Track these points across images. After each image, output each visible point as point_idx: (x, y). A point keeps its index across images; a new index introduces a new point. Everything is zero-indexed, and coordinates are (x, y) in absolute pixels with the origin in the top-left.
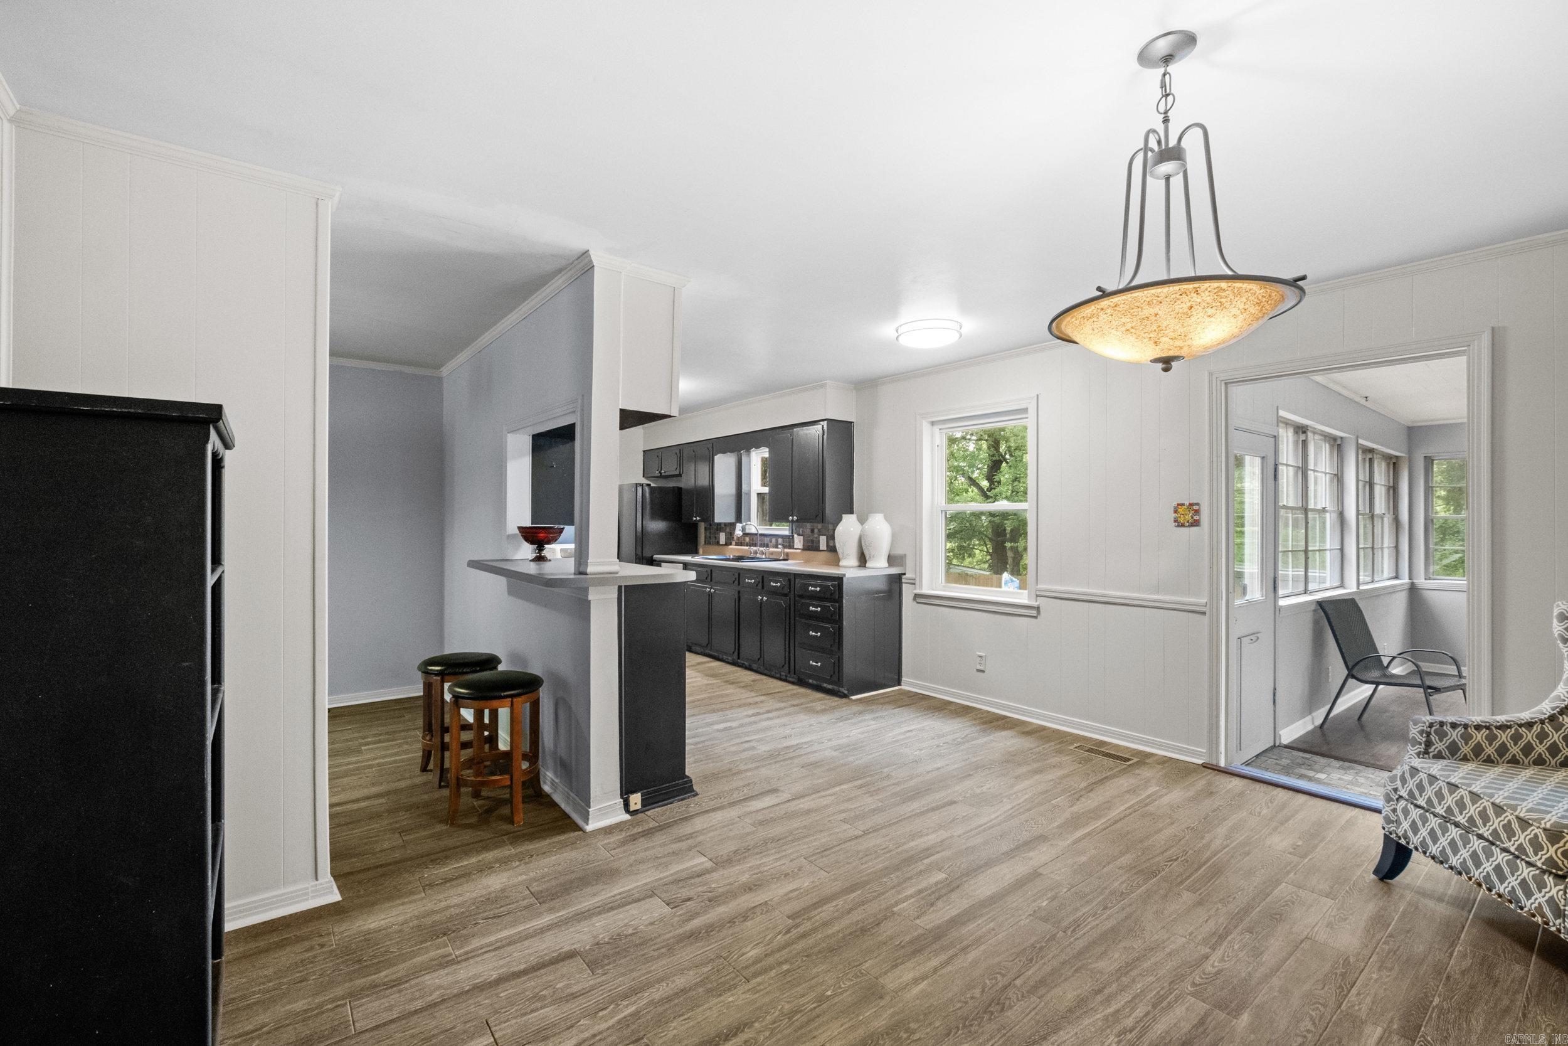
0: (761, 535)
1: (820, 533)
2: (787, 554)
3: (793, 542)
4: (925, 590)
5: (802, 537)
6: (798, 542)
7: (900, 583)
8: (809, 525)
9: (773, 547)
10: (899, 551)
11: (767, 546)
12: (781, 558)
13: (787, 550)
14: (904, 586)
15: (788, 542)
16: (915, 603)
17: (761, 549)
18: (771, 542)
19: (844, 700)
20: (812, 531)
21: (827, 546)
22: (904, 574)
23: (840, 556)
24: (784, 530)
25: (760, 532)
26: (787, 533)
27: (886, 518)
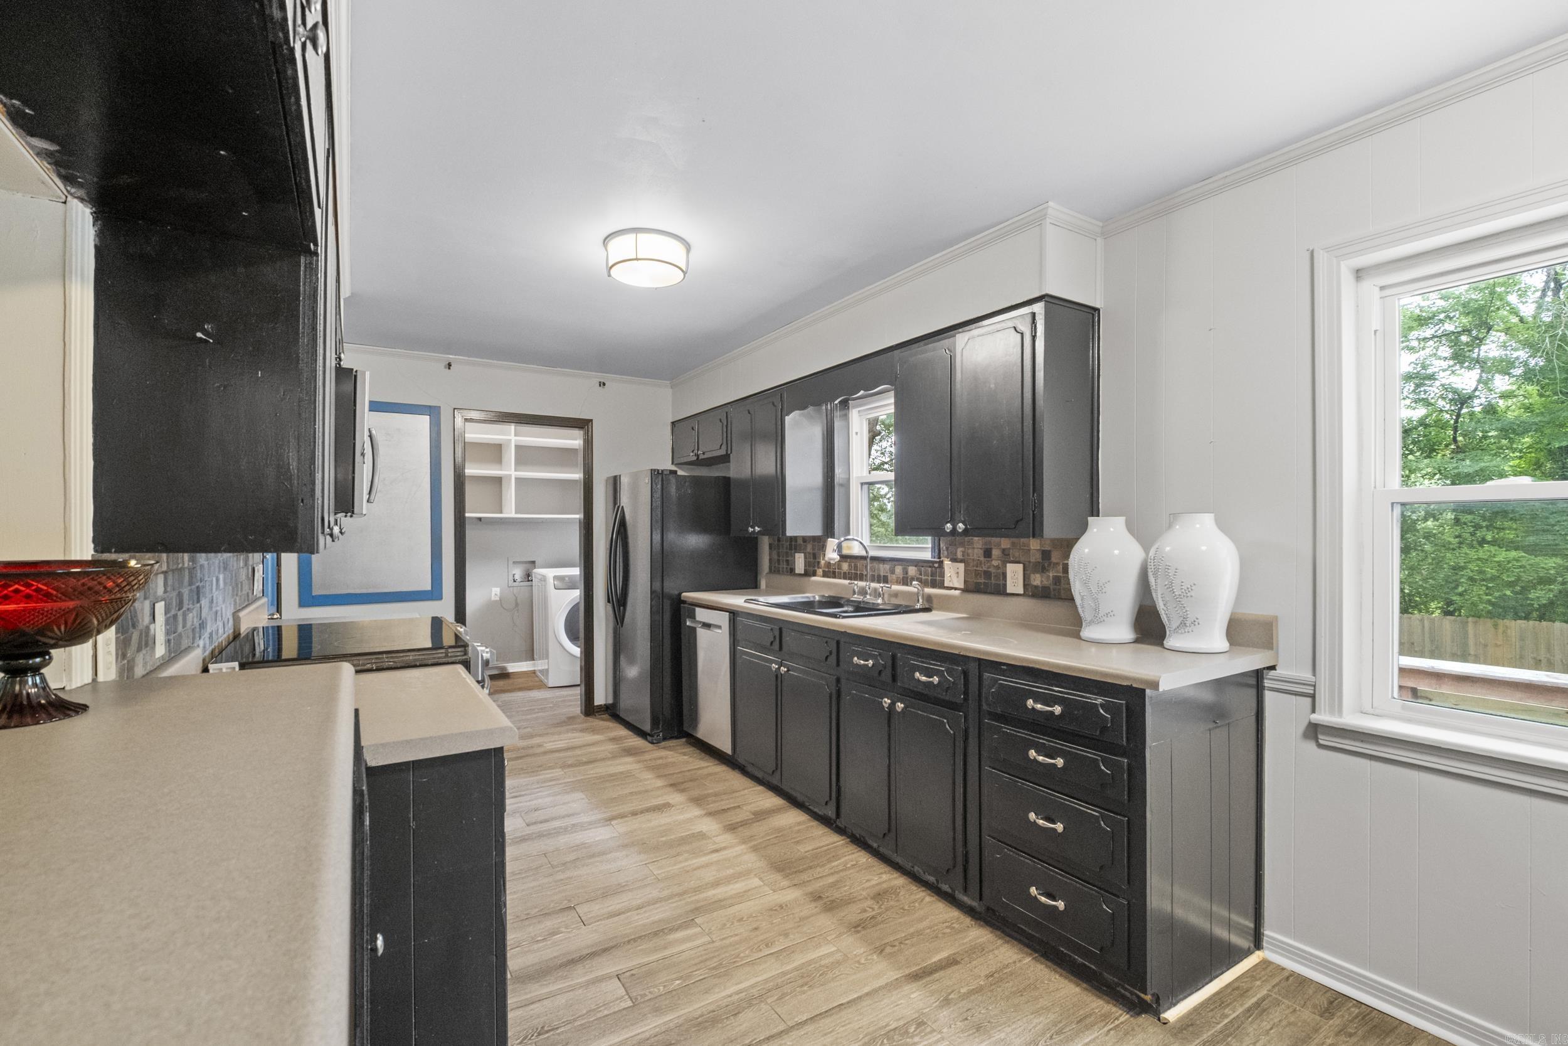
0: (874, 559)
1: (1007, 557)
2: (929, 598)
3: (942, 575)
4: (1350, 719)
5: (962, 566)
6: (954, 574)
7: (1259, 689)
8: (978, 542)
9: (898, 582)
10: (1256, 609)
11: (885, 580)
12: (918, 606)
13: (929, 590)
14: (1268, 696)
15: (932, 574)
16: (1311, 746)
17: (874, 585)
18: (893, 572)
19: (1144, 1019)
20: (988, 553)
21: (1025, 586)
22: (1273, 668)
23: (1086, 614)
24: (921, 549)
25: (872, 553)
26: (927, 555)
27: (1221, 525)
